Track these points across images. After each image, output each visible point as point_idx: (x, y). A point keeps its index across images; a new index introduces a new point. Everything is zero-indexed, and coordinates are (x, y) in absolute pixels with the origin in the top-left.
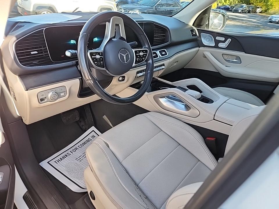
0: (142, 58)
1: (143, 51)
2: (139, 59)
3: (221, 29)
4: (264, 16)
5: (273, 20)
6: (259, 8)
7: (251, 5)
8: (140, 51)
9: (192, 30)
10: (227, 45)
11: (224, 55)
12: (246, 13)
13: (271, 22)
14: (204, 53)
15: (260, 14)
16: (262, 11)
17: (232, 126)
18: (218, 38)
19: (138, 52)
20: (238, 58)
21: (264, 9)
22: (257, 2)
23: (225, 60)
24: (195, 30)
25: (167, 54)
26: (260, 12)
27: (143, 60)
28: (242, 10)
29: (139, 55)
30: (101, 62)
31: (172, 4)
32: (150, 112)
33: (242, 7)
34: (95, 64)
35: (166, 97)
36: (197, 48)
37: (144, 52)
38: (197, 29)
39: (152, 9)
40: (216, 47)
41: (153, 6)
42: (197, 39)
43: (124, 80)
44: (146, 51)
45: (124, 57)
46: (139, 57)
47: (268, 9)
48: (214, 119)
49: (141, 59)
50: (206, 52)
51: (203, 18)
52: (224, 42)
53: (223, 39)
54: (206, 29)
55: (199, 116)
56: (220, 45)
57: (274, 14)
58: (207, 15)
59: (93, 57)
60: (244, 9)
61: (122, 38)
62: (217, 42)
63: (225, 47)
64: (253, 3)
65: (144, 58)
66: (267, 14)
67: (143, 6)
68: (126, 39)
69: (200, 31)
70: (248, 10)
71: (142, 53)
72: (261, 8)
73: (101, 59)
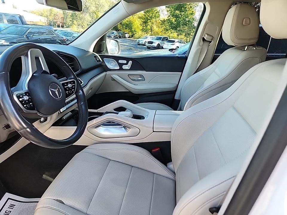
0: (71, 90)
1: (70, 82)
2: (69, 92)
3: (118, 53)
4: (133, 40)
5: (141, 42)
6: (126, 33)
7: (120, 32)
8: (67, 83)
9: (95, 57)
10: (130, 67)
11: (129, 76)
12: (118, 38)
13: (139, 45)
14: (112, 76)
15: (129, 39)
16: (130, 36)
17: (171, 132)
18: (120, 61)
19: (66, 84)
20: (141, 76)
21: (130, 34)
22: (124, 29)
23: (132, 80)
24: (97, 56)
25: (82, 83)
26: (129, 37)
27: (73, 92)
28: (114, 36)
29: (68, 87)
30: (31, 104)
31: (45, 33)
32: (88, 146)
33: (113, 33)
34: (25, 107)
35: (101, 126)
36: (105, 73)
37: (72, 83)
38: (99, 55)
39: (23, 38)
40: (121, 69)
41: (23, 35)
42: (101, 64)
43: (47, 120)
44: (74, 82)
45: (56, 92)
46: (68, 89)
47: (133, 34)
48: (154, 132)
49: (70, 92)
50: (113, 75)
51: (101, 44)
52: (126, 64)
53: (125, 62)
54: (106, 54)
55: (141, 132)
56: (124, 67)
57: (139, 38)
58: (104, 42)
59: (21, 99)
60: (115, 35)
61: (45, 72)
62: (121, 65)
63: (129, 69)
64: (121, 30)
65: (74, 90)
66: (134, 38)
67: (9, 35)
68: (49, 72)
69: (103, 57)
70: (118, 36)
71: (70, 85)
72: (128, 33)
73: (30, 100)
